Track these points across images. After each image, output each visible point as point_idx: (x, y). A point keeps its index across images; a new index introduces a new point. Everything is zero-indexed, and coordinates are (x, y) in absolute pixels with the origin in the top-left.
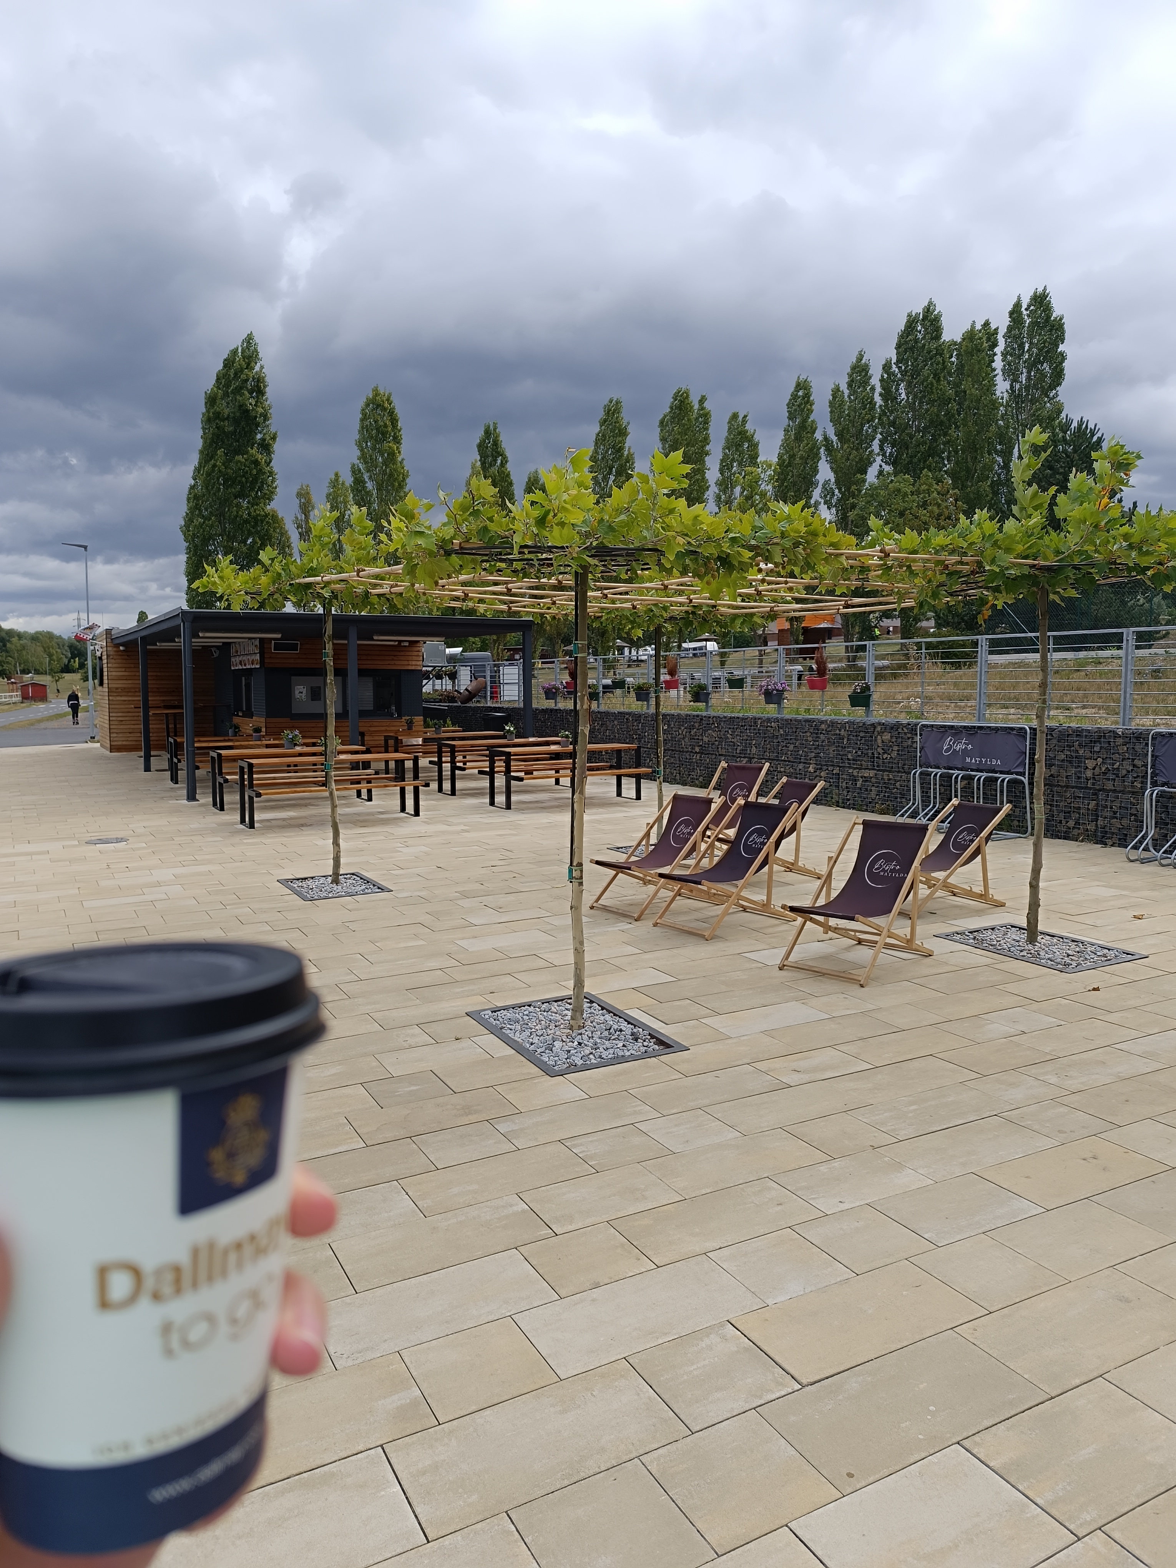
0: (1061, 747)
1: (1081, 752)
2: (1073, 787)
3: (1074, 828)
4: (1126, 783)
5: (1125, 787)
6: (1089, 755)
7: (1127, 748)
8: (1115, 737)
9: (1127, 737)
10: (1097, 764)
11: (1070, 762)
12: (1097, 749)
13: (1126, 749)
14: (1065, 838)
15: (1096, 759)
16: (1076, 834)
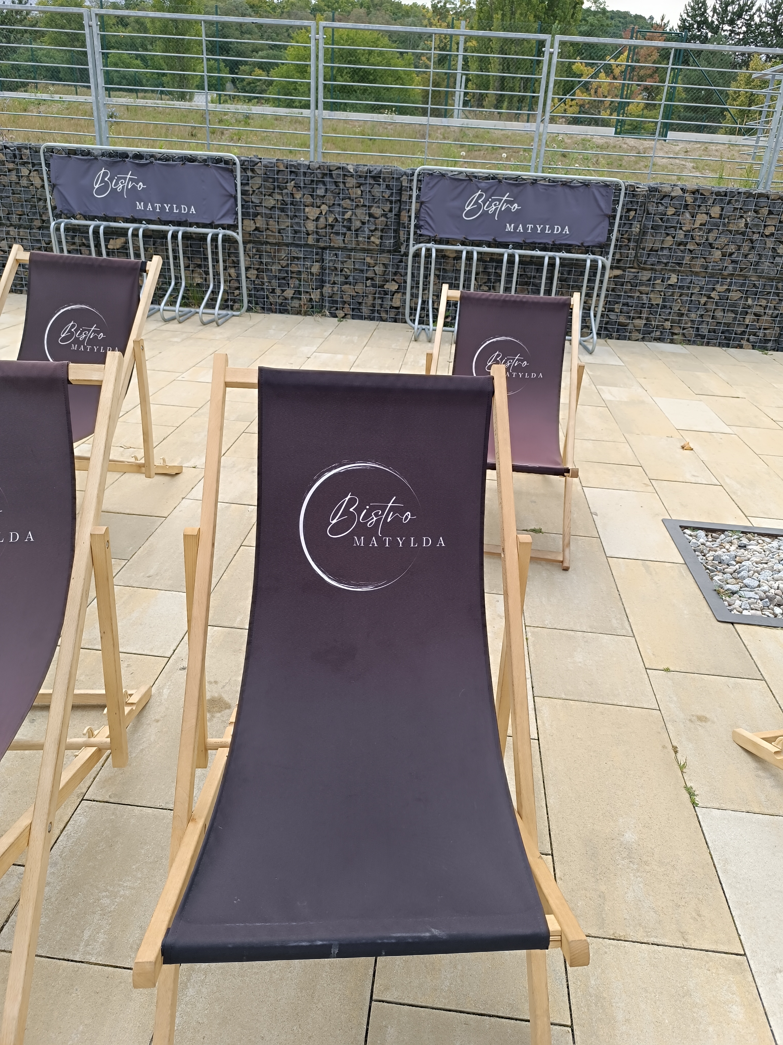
0: (269, 188)
1: (298, 196)
2: (287, 245)
3: (292, 298)
4: (360, 239)
5: (358, 243)
6: (309, 200)
7: (362, 192)
8: (345, 175)
9: (360, 177)
10: (321, 213)
11: (282, 210)
12: (320, 192)
13: (359, 192)
14: (281, 312)
15: (319, 207)
16: (297, 305)
